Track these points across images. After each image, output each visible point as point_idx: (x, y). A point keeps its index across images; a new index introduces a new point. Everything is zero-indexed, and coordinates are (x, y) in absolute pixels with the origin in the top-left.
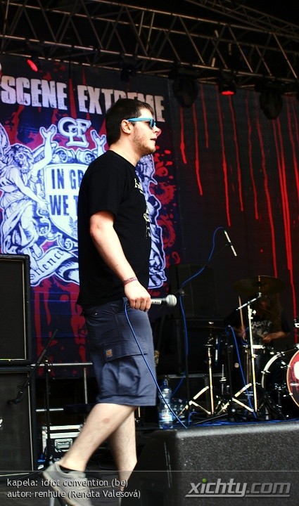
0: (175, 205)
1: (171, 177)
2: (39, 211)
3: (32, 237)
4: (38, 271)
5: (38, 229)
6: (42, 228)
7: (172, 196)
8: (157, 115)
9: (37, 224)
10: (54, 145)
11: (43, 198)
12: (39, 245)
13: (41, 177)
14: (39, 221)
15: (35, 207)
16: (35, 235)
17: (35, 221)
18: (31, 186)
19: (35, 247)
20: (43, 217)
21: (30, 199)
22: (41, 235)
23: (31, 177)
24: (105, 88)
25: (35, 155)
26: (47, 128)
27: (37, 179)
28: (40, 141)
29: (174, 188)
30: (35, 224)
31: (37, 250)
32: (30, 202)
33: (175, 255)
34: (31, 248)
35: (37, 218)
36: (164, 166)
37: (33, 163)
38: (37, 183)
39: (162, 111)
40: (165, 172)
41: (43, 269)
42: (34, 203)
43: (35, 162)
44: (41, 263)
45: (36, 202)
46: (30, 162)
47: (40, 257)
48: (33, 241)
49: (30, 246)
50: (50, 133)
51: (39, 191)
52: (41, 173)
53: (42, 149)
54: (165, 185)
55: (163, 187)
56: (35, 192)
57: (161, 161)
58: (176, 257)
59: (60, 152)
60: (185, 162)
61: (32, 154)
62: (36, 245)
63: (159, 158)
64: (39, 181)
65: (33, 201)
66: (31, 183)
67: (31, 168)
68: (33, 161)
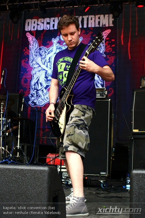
0: (114, 65)
1: (114, 52)
2: (48, 75)
3: (43, 86)
4: (44, 100)
5: (46, 82)
6: (48, 82)
7: (113, 61)
8: (110, 23)
9: (46, 80)
10: (57, 45)
11: (50, 69)
12: (46, 89)
13: (50, 60)
14: (47, 79)
15: (46, 73)
16: (45, 85)
17: (45, 79)
18: (45, 64)
19: (44, 90)
20: (49, 77)
21: (44, 70)
22: (47, 85)
23: (46, 60)
24: (84, 15)
25: (49, 51)
26: (55, 38)
27: (48, 61)
28: (52, 44)
29: (114, 57)
30: (45, 80)
31: (45, 91)
32: (44, 71)
33: (111, 90)
34: (42, 90)
35: (46, 77)
36: (110, 47)
37: (47, 54)
38: (48, 62)
39: (113, 21)
40: (110, 50)
41: (46, 99)
42: (46, 71)
43: (49, 53)
44: (46, 97)
45: (47, 71)
46: (46, 54)
47: (46, 94)
48: (44, 87)
49: (42, 89)
50: (56, 40)
51: (49, 66)
52: (51, 58)
53: (52, 48)
54: (109, 56)
55: (108, 57)
56: (47, 67)
57: (109, 45)
58: (112, 91)
59: (59, 48)
60: (123, 44)
61: (47, 50)
62: (44, 89)
63: (108, 44)
64: (50, 62)
65: (45, 70)
66: (46, 63)
67: (46, 56)
68: (47, 53)
